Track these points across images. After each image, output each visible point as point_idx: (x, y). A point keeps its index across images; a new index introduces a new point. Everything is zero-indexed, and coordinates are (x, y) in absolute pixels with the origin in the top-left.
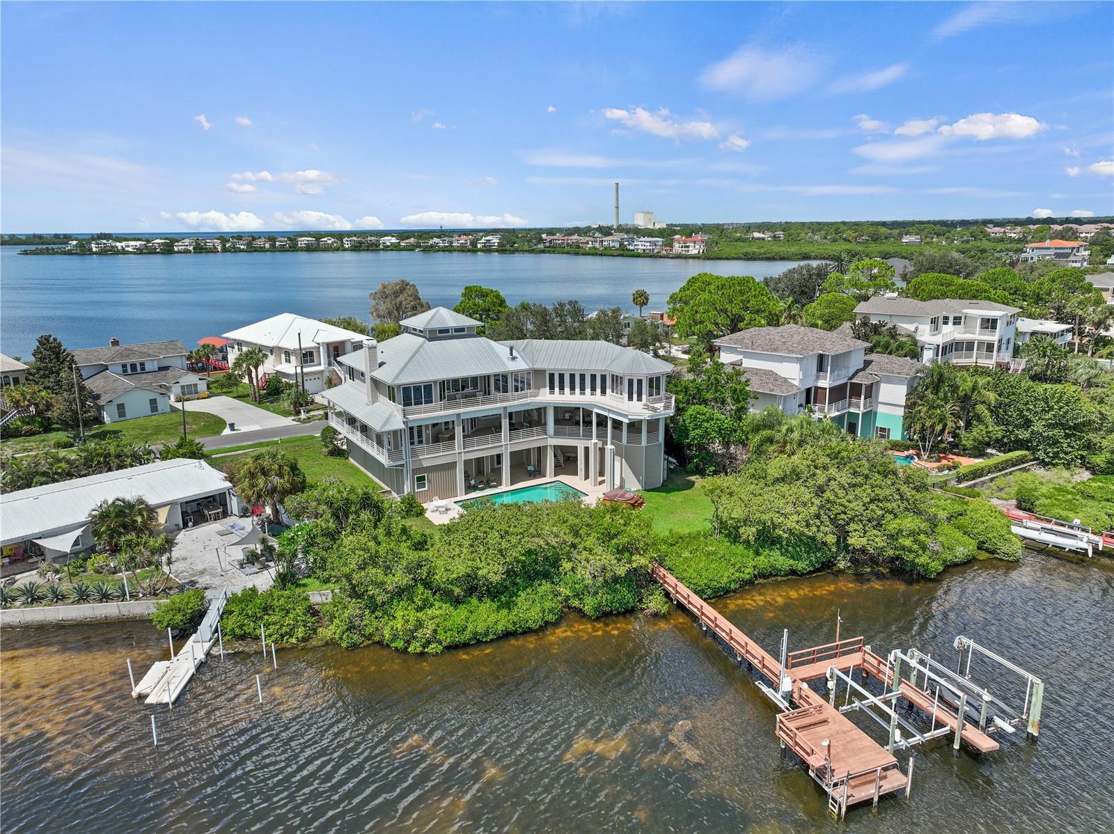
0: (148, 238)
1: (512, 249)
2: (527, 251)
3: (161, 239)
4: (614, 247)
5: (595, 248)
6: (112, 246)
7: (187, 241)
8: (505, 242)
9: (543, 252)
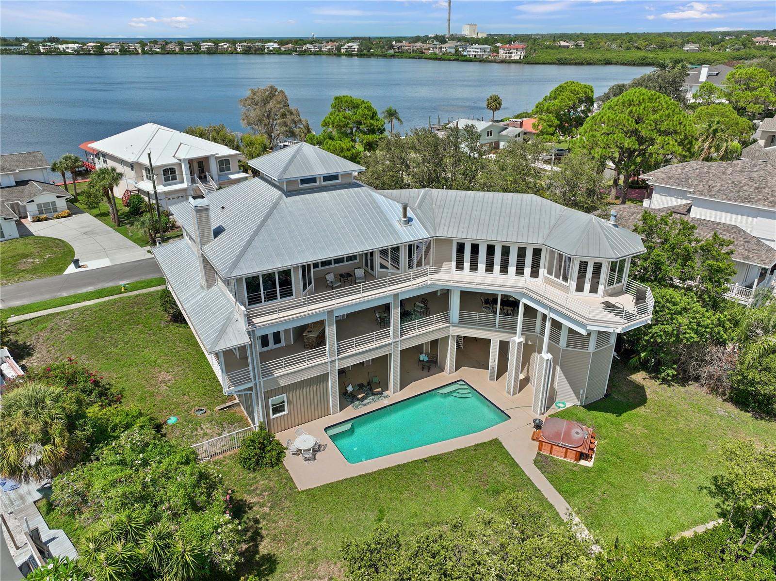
0: (83, 42)
1: (369, 54)
2: (380, 56)
3: (93, 42)
4: (450, 53)
5: (435, 53)
6: (55, 48)
7: (114, 45)
8: (363, 48)
9: (393, 56)
